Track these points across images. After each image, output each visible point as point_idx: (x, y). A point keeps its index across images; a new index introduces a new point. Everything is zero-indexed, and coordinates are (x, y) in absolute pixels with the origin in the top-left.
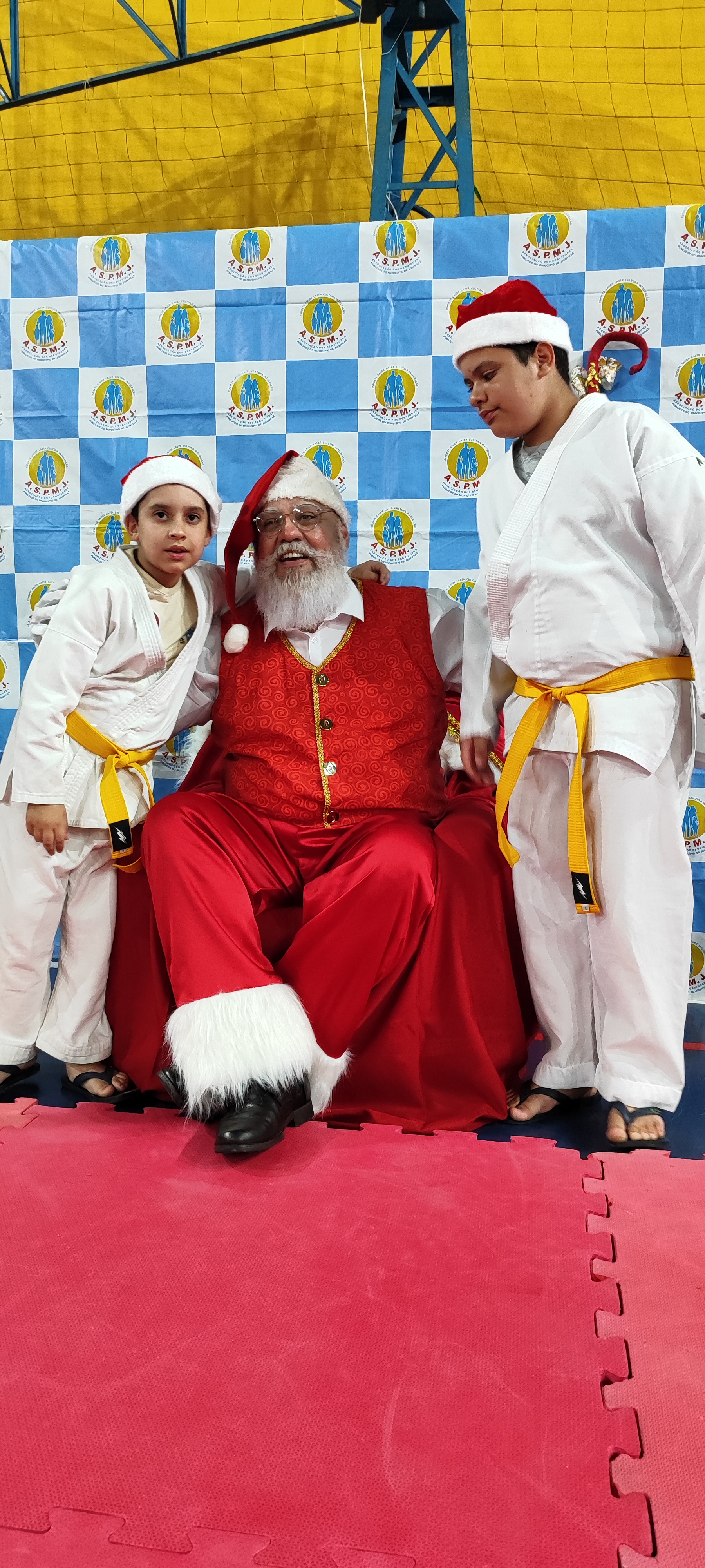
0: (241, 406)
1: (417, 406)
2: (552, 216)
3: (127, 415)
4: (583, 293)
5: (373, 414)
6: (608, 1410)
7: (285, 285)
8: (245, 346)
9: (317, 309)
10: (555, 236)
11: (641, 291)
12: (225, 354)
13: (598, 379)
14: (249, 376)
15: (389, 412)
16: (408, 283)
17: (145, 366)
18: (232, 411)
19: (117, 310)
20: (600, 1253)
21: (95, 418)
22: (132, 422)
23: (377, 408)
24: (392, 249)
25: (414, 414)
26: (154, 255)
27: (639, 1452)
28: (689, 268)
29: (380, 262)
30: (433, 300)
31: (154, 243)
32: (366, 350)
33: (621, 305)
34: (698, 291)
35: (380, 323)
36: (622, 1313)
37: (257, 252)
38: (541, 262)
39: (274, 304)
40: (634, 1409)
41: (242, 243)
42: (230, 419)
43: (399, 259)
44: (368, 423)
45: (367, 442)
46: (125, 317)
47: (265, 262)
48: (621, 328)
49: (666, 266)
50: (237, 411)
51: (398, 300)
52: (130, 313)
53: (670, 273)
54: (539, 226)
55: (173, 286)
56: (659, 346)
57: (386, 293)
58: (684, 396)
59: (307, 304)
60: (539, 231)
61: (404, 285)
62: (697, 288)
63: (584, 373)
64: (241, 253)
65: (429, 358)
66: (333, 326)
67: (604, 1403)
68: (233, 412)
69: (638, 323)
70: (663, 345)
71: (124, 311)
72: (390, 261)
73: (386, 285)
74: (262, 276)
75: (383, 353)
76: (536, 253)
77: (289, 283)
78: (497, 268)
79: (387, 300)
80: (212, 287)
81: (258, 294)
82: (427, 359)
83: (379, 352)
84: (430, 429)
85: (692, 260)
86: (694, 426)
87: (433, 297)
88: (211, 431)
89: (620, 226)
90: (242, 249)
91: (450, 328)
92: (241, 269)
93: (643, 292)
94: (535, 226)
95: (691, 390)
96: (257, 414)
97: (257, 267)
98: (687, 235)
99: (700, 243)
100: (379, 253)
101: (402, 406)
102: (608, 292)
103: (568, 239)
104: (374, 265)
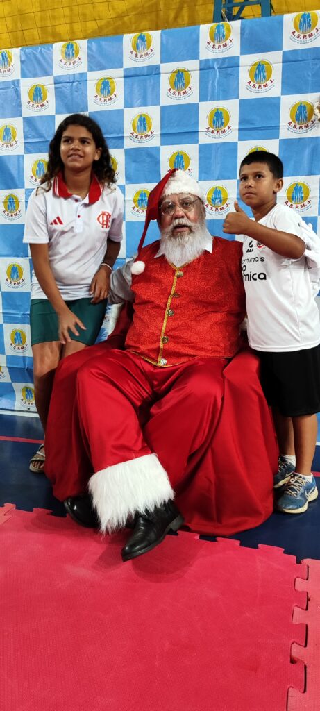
0: (137, 132)
1: (231, 128)
5: (207, 133)
7: (160, 63)
8: (139, 99)
9: (177, 76)
10: (310, 26)
12: (128, 104)
14: (141, 115)
15: (215, 132)
16: (226, 58)
19: (73, 82)
20: (298, 640)
23: (209, 130)
24: (217, 39)
25: (229, 133)
26: (92, 51)
29: (211, 47)
30: (240, 68)
31: (91, 44)
32: (203, 97)
35: (211, 82)
37: (145, 46)
38: (301, 41)
39: (155, 74)
41: (137, 41)
42: (131, 139)
43: (221, 45)
44: (204, 139)
45: (203, 148)
46: (77, 85)
47: (149, 51)
50: (135, 135)
51: (221, 68)
52: (80, 84)
54: (300, 20)
55: (102, 68)
57: (214, 65)
59: (171, 74)
60: (300, 23)
61: (224, 59)
64: (136, 47)
66: (185, 86)
68: (133, 135)
71: (77, 82)
72: (217, 46)
73: (214, 60)
74: (148, 59)
75: (213, 99)
76: (299, 36)
77: (162, 62)
78: (276, 46)
79: (214, 68)
80: (122, 67)
81: (146, 70)
82: (237, 101)
83: (210, 98)
84: (237, 141)
87: (240, 65)
88: (122, 146)
90: (137, 44)
91: (249, 83)
92: (136, 56)
94: (298, 20)
96: (145, 136)
97: (145, 54)
100: (210, 42)
101: (222, 128)
103: (317, 27)
104: (208, 49)
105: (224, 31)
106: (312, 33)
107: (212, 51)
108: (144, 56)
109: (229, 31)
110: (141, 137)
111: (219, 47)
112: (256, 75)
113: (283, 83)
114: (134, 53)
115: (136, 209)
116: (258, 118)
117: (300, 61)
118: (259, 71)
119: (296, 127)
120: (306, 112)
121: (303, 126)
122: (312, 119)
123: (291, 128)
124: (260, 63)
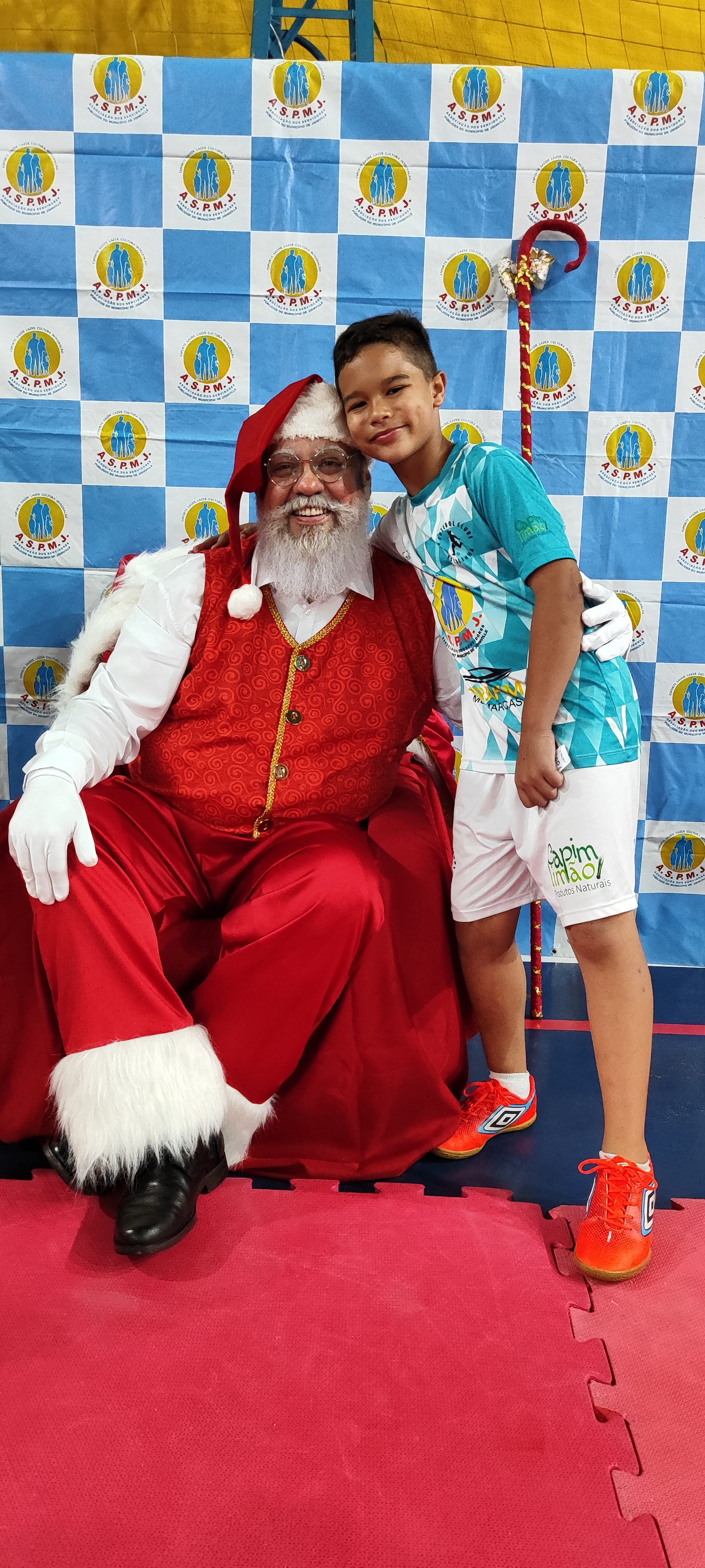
0: (108, 282)
1: (320, 295)
2: (482, 70)
4: (515, 169)
5: (268, 301)
7: (161, 133)
8: (113, 207)
9: (202, 166)
10: (485, 96)
11: (580, 171)
12: (87, 215)
13: (529, 276)
14: (117, 246)
15: (287, 300)
16: (311, 141)
18: (97, 288)
20: (597, 1374)
24: (292, 96)
28: (635, 147)
29: (277, 112)
30: (340, 165)
32: (260, 221)
33: (557, 186)
34: (644, 176)
35: (276, 190)
36: (641, 1472)
37: (126, 87)
38: (468, 127)
39: (147, 156)
41: (107, 74)
42: (95, 298)
43: (300, 110)
44: (261, 312)
45: (259, 333)
47: (135, 101)
48: (556, 215)
49: (609, 143)
50: (103, 288)
51: (299, 162)
53: (614, 152)
54: (467, 82)
55: (21, 123)
56: (598, 240)
57: (283, 152)
58: (623, 301)
59: (187, 159)
60: (466, 87)
61: (306, 144)
62: (643, 172)
63: (513, 267)
64: (106, 87)
68: (99, 289)
69: (576, 209)
70: (602, 238)
72: (290, 111)
73: (284, 141)
74: (132, 118)
75: (280, 227)
76: (462, 115)
77: (166, 130)
78: (416, 131)
79: (286, 161)
80: (70, 127)
81: (128, 141)
82: (333, 238)
83: (276, 225)
84: (334, 324)
85: (640, 140)
86: (632, 337)
87: (341, 161)
88: (72, 311)
89: (560, 90)
90: (107, 82)
91: (360, 201)
92: (105, 107)
93: (583, 173)
94: (462, 81)
95: (631, 294)
96: (128, 294)
97: (126, 107)
98: (635, 107)
99: (649, 118)
100: (276, 100)
101: (303, 294)
102: (543, 170)
103: (499, 101)
104: (270, 116)
105: (305, 80)
106: (489, 113)
107: (279, 120)
108: (123, 110)
109: (317, 80)
110: (119, 296)
111: (294, 115)
112: (373, 186)
113: (429, 209)
114: (101, 101)
115: (107, 457)
116: (379, 279)
117: (464, 167)
118: (380, 177)
119: (457, 306)
120: (475, 277)
121: (470, 304)
122: (488, 293)
123: (445, 308)
124: (382, 160)
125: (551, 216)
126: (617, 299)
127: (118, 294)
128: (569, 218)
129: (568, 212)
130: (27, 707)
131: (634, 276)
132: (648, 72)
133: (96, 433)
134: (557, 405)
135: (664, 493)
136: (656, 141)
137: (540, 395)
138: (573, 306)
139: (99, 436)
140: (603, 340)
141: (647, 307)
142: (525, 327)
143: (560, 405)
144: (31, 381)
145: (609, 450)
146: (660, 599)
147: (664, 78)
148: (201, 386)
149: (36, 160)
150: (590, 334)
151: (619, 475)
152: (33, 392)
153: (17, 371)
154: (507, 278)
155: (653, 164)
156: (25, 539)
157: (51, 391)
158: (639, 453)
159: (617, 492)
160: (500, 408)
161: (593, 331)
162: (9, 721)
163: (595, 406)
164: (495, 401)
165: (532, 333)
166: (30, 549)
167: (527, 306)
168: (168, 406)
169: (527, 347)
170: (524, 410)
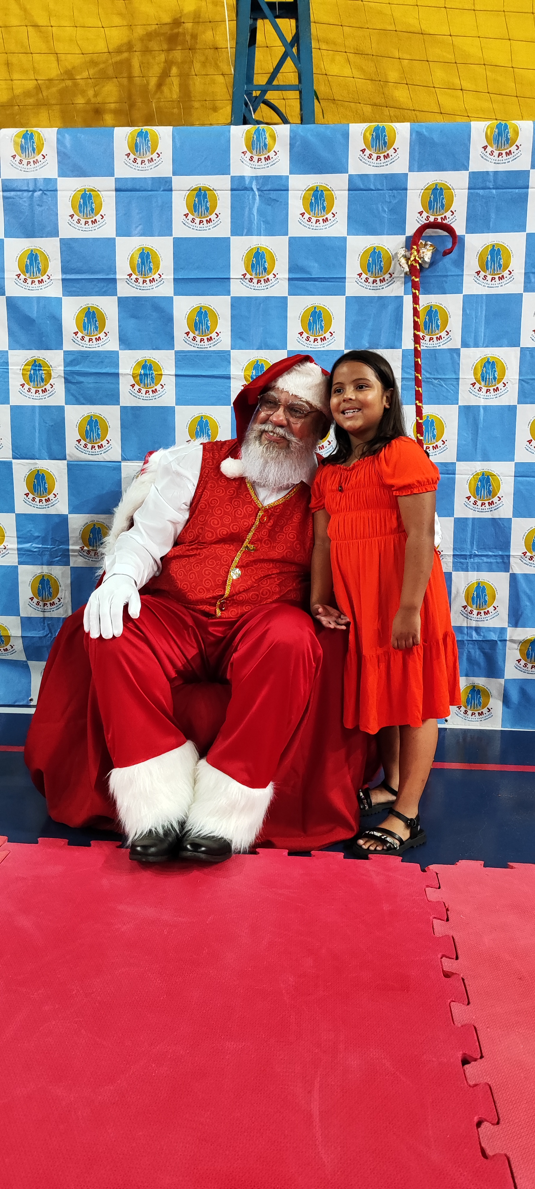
0: (137, 273)
1: (277, 276)
2: (383, 127)
3: (45, 278)
4: (406, 189)
5: (243, 282)
6: (470, 1086)
7: (171, 176)
8: (140, 225)
9: (198, 196)
10: (385, 143)
11: (451, 189)
12: (123, 230)
13: (418, 259)
14: (143, 249)
15: (255, 281)
16: (269, 177)
17: (58, 239)
18: (130, 277)
19: (34, 191)
20: (447, 954)
21: (18, 280)
22: (49, 284)
23: (246, 277)
24: (257, 148)
25: (275, 283)
26: (65, 147)
27: (497, 1120)
28: (487, 172)
29: (248, 159)
30: (290, 192)
31: (64, 137)
32: (237, 230)
33: (435, 200)
34: (494, 191)
35: (247, 210)
36: (469, 1003)
37: (148, 147)
38: (374, 163)
39: (163, 191)
40: (488, 1084)
41: (136, 140)
42: (128, 284)
43: (263, 157)
44: (238, 289)
45: (237, 303)
46: (40, 197)
47: (155, 156)
48: (435, 218)
49: (470, 170)
50: (134, 277)
51: (262, 191)
52: (45, 194)
53: (473, 176)
54: (373, 135)
55: (80, 173)
56: (464, 234)
57: (252, 185)
58: (482, 274)
59: (189, 192)
60: (373, 138)
61: (266, 179)
62: (493, 188)
63: (408, 254)
64: (135, 148)
65: (286, 238)
66: (210, 210)
67: (466, 1080)
68: (131, 278)
69: (448, 214)
70: (467, 233)
71: (41, 192)
72: (256, 158)
73: (252, 178)
74: (153, 167)
75: (249, 233)
76: (370, 156)
77: (174, 174)
78: (339, 167)
79: (253, 190)
80: (112, 175)
81: (150, 182)
83: (246, 232)
84: (287, 295)
85: (490, 167)
86: (489, 297)
87: (290, 189)
88: (114, 293)
89: (436, 137)
90: (136, 145)
91: (303, 214)
92: (135, 161)
93: (452, 190)
94: (370, 134)
95: (487, 269)
96: (150, 280)
97: (148, 160)
98: (487, 146)
99: (496, 153)
100: (246, 152)
101: (265, 276)
102: (425, 190)
103: (395, 146)
104: (242, 162)
105: (265, 138)
106: (388, 154)
107: (249, 165)
108: (146, 162)
109: (273, 138)
110: (144, 282)
111: (258, 161)
112: (311, 204)
113: (349, 218)
114: (132, 157)
115: (137, 387)
116: (316, 265)
117: (372, 190)
118: (316, 199)
119: (369, 281)
120: (381, 261)
121: (378, 279)
122: (391, 271)
123: (361, 282)
124: (317, 188)
125: (432, 219)
126: (478, 273)
127: (144, 280)
128: (444, 220)
129: (443, 216)
130: (83, 555)
131: (489, 257)
132: (496, 122)
133: (130, 371)
134: (439, 345)
135: (514, 401)
136: (501, 168)
137: (427, 338)
138: (450, 278)
139: (131, 373)
140: (470, 301)
141: (499, 277)
142: (416, 293)
143: (441, 344)
144: (87, 338)
145: (475, 374)
146: (513, 474)
147: (506, 126)
148: (198, 339)
149: (90, 195)
150: (461, 296)
151: (482, 390)
152: (88, 346)
153: (77, 332)
154: (403, 261)
155: (500, 183)
156: (83, 442)
157: (100, 345)
158: (496, 375)
159: (482, 402)
160: (400, 347)
161: (462, 295)
162: (72, 565)
163: (465, 344)
164: (397, 344)
165: (421, 297)
166: (86, 449)
167: (417, 280)
168: (176, 352)
169: (417, 306)
170: (416, 348)
